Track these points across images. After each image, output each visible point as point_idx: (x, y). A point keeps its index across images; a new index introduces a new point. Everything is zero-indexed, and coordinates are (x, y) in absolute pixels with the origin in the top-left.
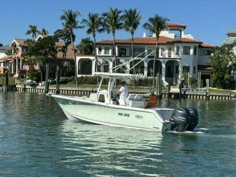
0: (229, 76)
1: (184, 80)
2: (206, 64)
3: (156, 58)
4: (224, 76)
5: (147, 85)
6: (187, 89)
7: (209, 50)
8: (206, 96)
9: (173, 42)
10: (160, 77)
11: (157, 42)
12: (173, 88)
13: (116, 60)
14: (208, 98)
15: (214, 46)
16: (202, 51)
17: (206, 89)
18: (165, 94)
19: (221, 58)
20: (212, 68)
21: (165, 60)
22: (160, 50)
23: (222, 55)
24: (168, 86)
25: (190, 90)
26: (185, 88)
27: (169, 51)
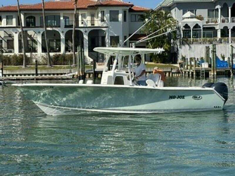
0: (168, 47)
3: (75, 27)
5: (65, 63)
7: (142, 15)
9: (96, 6)
10: (82, 52)
11: (75, 7)
12: (99, 65)
13: (23, 31)
15: (148, 9)
16: (134, 16)
18: (89, 74)
19: (158, 24)
21: (87, 29)
22: (80, 17)
23: (158, 20)
24: (93, 62)
27: (92, 18)
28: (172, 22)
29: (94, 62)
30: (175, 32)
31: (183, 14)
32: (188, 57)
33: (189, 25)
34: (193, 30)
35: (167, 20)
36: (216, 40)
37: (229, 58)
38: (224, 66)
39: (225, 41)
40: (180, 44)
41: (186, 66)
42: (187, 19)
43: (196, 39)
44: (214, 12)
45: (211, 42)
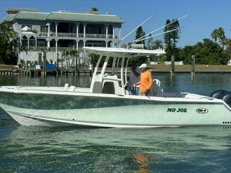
0: (10, 52)
23: (2, 31)
28: (13, 33)
30: (15, 41)
31: (22, 28)
32: (26, 61)
33: (26, 36)
34: (29, 40)
36: (47, 49)
37: (55, 62)
38: (52, 68)
39: (53, 50)
40: (20, 50)
41: (23, 67)
42: (25, 32)
43: (32, 47)
44: (45, 28)
45: (43, 50)
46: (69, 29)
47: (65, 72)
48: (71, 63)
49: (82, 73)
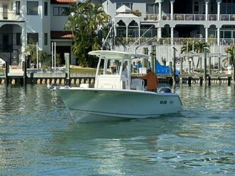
1: (29, 56)
2: (63, 30)
4: (91, 46)
6: (36, 70)
7: (67, 8)
8: (65, 79)
12: (13, 68)
14: (68, 83)
16: (58, 8)
17: (64, 69)
19: (86, 19)
20: (73, 35)
24: (5, 65)
25: (40, 70)
26: (32, 68)
27: (5, 10)
28: (103, 17)
29: (7, 64)
30: (107, 30)
31: (117, 8)
33: (124, 21)
34: (129, 28)
35: (98, 15)
36: (156, 41)
37: (171, 63)
38: (164, 72)
39: (166, 42)
40: (113, 44)
42: (122, 14)
43: (133, 39)
44: (154, 6)
45: (150, 43)
46: (193, 7)
47: (186, 79)
48: (196, 64)
49: (215, 79)
